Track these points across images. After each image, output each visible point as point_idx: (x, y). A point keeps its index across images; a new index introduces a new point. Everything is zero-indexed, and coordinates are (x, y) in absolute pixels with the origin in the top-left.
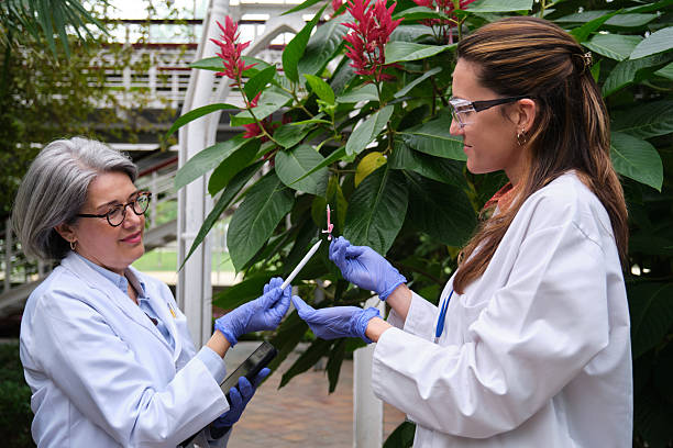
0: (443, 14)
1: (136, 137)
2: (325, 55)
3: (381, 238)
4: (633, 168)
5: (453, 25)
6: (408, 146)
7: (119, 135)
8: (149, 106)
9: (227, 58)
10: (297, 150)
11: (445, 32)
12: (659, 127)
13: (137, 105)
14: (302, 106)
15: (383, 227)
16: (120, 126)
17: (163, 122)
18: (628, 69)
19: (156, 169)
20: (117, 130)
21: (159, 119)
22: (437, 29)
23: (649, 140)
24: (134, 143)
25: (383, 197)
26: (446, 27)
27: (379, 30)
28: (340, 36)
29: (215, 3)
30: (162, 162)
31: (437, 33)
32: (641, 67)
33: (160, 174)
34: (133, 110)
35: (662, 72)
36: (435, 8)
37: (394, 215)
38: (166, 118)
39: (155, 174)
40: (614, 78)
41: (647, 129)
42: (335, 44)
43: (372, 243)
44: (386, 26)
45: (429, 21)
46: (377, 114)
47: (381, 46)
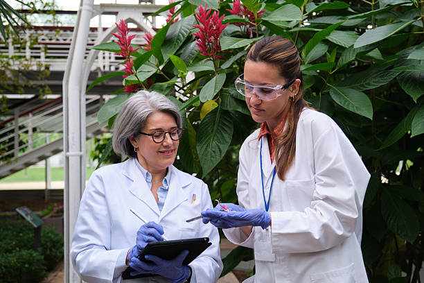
0: (247, 20)
1: (22, 89)
2: (178, 43)
3: (219, 148)
4: (357, 107)
5: (251, 26)
6: (232, 96)
7: (11, 89)
8: (30, 68)
9: (123, 45)
11: (248, 30)
12: (369, 84)
13: (23, 68)
14: (162, 73)
15: (220, 142)
16: (11, 83)
17: (42, 80)
18: (352, 52)
19: (31, 111)
20: (9, 85)
21: (39, 78)
22: (243, 28)
23: (364, 92)
24: (21, 94)
25: (218, 126)
26: (248, 26)
27: (215, 30)
28: (186, 32)
29: (84, 3)
30: (36, 106)
31: (243, 30)
32: (358, 51)
33: (34, 115)
34: (19, 71)
35: (370, 54)
36: (241, 16)
37: (226, 136)
38: (43, 77)
39: (30, 115)
40: (344, 58)
41: (363, 86)
42: (184, 37)
43: (214, 152)
44: (219, 28)
45: (238, 23)
46: (214, 78)
47: (216, 39)
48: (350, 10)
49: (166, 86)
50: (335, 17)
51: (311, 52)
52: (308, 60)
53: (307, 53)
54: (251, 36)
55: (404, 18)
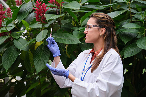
0: (56, 6)
3: (44, 62)
5: (58, 8)
10: (19, 39)
11: (56, 10)
14: (17, 27)
15: (44, 59)
25: (43, 52)
26: (56, 8)
27: (43, 11)
31: (54, 10)
36: (54, 4)
37: (47, 56)
42: (27, 12)
43: (41, 63)
44: (45, 10)
45: (52, 7)
46: (42, 31)
47: (43, 15)
48: (101, 3)
49: (19, 33)
50: (94, 5)
51: (84, 21)
52: (82, 24)
53: (82, 22)
54: (58, 13)
55: (123, 7)
